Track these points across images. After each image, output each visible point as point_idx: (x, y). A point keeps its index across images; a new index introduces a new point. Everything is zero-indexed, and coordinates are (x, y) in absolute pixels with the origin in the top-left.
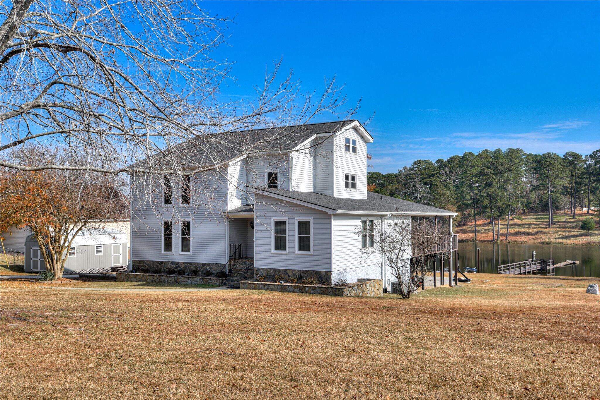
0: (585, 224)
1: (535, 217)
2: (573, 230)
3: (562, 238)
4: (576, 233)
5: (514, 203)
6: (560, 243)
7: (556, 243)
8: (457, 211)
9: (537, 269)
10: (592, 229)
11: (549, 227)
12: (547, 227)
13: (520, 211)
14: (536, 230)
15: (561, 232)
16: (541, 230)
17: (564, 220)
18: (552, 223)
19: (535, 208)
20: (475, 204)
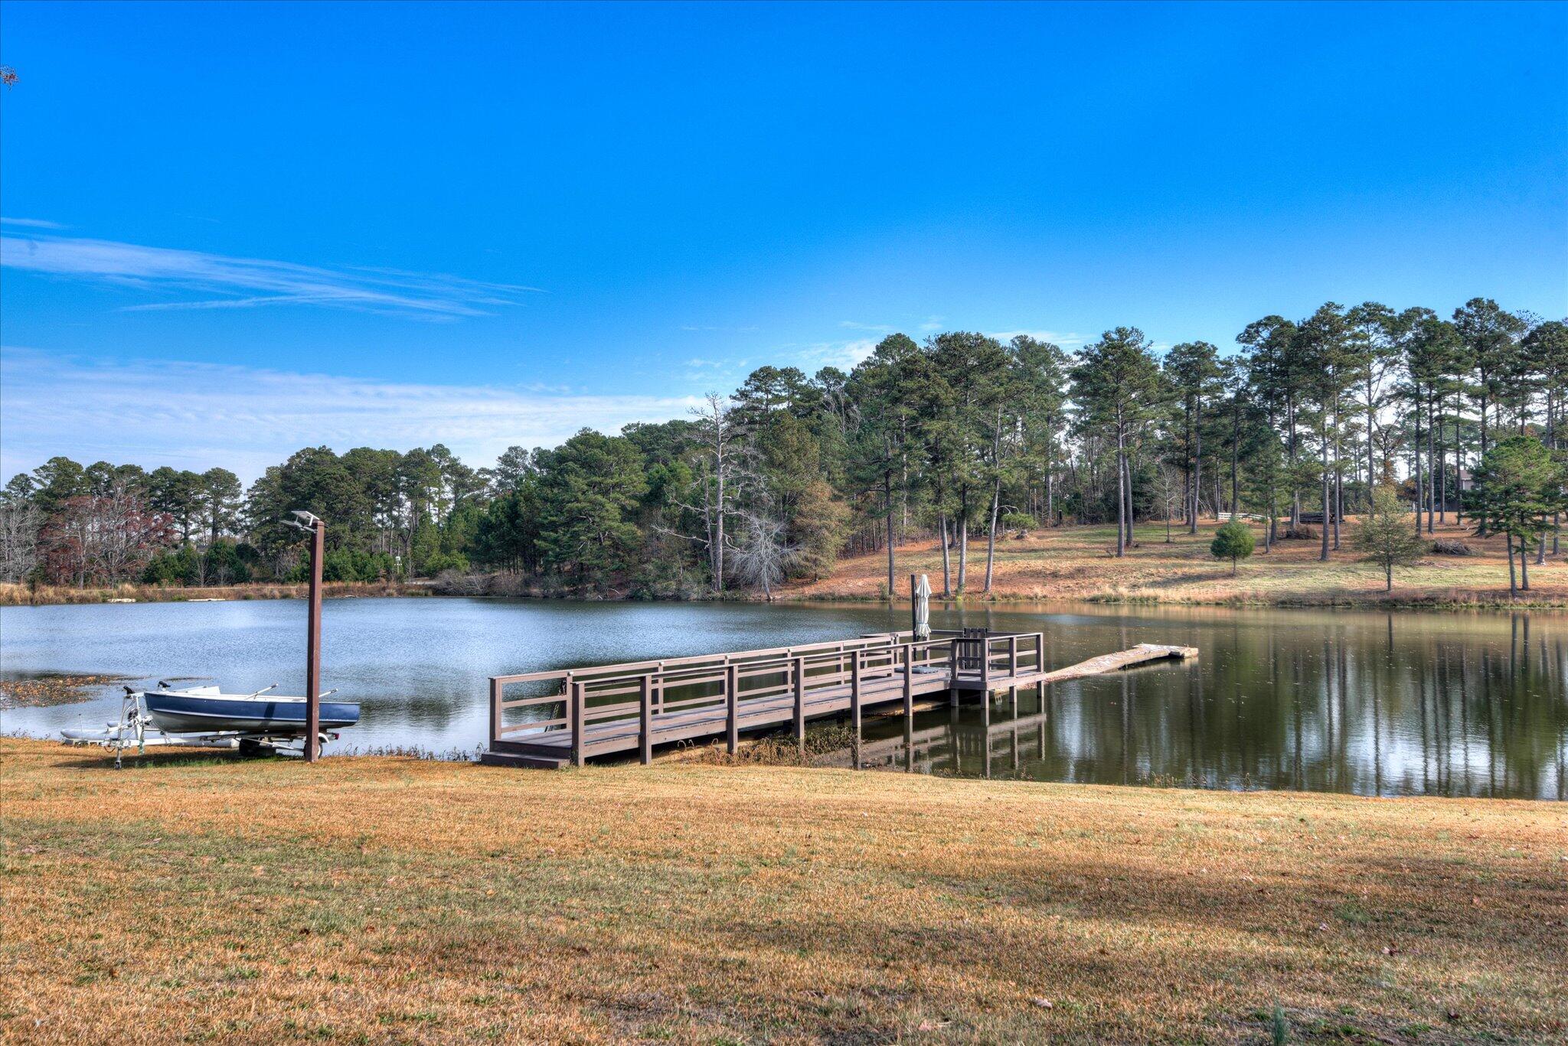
0: (1223, 536)
1: (1087, 532)
2: (1188, 562)
3: (1154, 584)
4: (1198, 570)
5: (1009, 472)
6: (1148, 599)
7: (1134, 599)
8: (836, 498)
9: (914, 691)
10: (1247, 554)
11: (1119, 555)
12: (1115, 553)
13: (1050, 520)
14: (1079, 563)
15: (1154, 567)
16: (1095, 562)
17: (1164, 539)
18: (1128, 543)
19: (1092, 509)
20: (887, 475)
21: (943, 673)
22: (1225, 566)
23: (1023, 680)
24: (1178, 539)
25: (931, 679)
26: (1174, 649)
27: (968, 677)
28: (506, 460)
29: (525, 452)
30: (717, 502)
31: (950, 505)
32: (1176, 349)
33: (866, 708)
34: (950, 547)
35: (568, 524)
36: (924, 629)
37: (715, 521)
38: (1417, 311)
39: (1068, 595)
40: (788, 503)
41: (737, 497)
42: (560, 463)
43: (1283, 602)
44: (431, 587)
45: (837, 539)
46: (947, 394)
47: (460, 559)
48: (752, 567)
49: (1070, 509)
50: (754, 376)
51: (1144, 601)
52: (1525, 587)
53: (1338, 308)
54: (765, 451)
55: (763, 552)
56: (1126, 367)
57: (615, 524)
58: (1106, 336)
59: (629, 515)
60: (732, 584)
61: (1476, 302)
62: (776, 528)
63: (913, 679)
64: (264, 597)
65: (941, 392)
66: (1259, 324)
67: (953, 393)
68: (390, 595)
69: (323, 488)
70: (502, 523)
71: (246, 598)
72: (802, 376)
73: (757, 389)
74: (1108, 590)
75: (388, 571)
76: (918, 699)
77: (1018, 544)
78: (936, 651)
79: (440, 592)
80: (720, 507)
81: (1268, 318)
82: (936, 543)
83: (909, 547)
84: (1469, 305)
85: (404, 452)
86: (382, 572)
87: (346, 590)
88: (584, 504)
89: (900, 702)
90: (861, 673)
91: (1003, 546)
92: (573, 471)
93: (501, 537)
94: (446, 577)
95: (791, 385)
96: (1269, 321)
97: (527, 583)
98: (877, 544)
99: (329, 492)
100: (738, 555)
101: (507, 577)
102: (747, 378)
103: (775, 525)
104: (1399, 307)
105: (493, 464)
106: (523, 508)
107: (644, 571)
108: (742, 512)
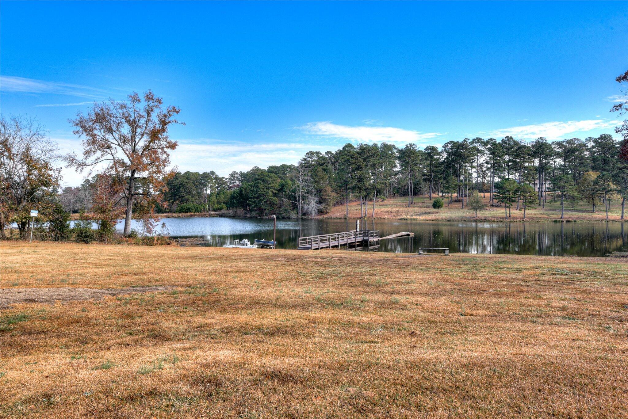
0: (436, 201)
1: (401, 199)
2: (426, 209)
4: (429, 211)
5: (379, 185)
7: (411, 219)
8: (332, 191)
9: (357, 241)
10: (441, 207)
11: (409, 207)
12: (408, 206)
13: (392, 195)
14: (397, 209)
15: (417, 210)
16: (402, 209)
17: (422, 201)
18: (412, 203)
19: (404, 192)
20: (347, 185)
21: (362, 238)
22: (436, 210)
23: (376, 239)
24: (426, 202)
25: (359, 239)
26: (408, 233)
27: (366, 238)
28: (231, 175)
29: (237, 173)
30: (300, 192)
31: (364, 193)
32: (427, 147)
33: (349, 243)
34: (363, 204)
35: (257, 198)
36: (358, 230)
37: (299, 197)
38: (491, 139)
39: (394, 218)
40: (319, 192)
41: (306, 191)
42: (256, 180)
43: (449, 220)
44: (218, 214)
45: (333, 202)
46: (362, 164)
47: (224, 206)
48: (310, 210)
49: (398, 192)
50: (307, 154)
51: (414, 219)
52: (510, 217)
53: (469, 139)
54: (313, 178)
55: (312, 206)
56: (411, 156)
57: (271, 198)
58: (406, 146)
59: (275, 195)
60: (304, 214)
61: (508, 137)
62: (317, 199)
63: (356, 239)
64: (173, 217)
65: (361, 164)
66: (448, 143)
67: (364, 164)
68: (207, 216)
69: (183, 185)
70: (238, 196)
71: (169, 217)
72: (321, 154)
73: (309, 157)
74: (405, 217)
75: (204, 209)
76: (357, 242)
77: (382, 203)
78: (360, 234)
79: (221, 216)
80: (301, 193)
81: (451, 141)
82: (359, 202)
83: (352, 204)
84: (505, 138)
85: (201, 173)
86: (203, 210)
87: (195, 215)
88: (263, 192)
89: (354, 243)
90: (348, 238)
91: (377, 204)
92: (260, 183)
93: (237, 200)
94: (223, 211)
95: (318, 156)
96: (451, 142)
97: (246, 213)
98: (343, 203)
99: (185, 186)
100: (306, 207)
101: (240, 211)
102: (305, 154)
103: (316, 198)
104: (485, 138)
105: (227, 176)
106: (244, 192)
107: (280, 211)
108: (306, 195)
